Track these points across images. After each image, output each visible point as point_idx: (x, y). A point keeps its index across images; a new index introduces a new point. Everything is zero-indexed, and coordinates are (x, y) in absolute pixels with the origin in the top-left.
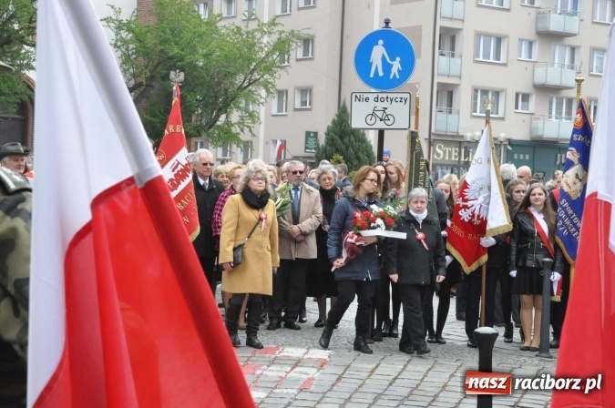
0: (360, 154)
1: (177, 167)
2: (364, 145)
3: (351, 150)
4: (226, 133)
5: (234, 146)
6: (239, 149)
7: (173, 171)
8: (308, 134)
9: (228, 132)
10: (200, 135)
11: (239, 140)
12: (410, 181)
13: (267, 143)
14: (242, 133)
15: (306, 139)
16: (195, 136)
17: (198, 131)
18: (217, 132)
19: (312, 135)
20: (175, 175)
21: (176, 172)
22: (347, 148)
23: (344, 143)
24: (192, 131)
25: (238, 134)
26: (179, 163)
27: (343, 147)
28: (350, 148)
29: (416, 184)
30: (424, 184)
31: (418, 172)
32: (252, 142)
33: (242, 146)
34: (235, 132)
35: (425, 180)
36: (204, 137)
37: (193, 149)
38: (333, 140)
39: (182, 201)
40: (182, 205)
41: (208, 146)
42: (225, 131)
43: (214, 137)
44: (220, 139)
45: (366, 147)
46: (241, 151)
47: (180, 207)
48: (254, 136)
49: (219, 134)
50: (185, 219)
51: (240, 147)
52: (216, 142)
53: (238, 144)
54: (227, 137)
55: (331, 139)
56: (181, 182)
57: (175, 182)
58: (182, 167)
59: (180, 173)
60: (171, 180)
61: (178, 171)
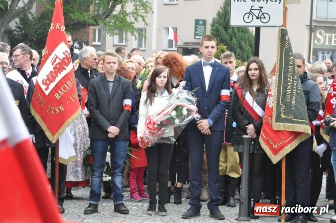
0: (243, 44)
1: (55, 61)
2: (246, 35)
3: (234, 40)
4: (122, 22)
5: (129, 34)
6: (134, 37)
8: (197, 22)
9: (123, 21)
10: (97, 24)
11: (134, 28)
12: (280, 74)
13: (159, 30)
14: (136, 22)
15: (196, 27)
16: (93, 25)
17: (95, 20)
18: (112, 21)
19: (201, 22)
20: (54, 68)
22: (231, 38)
23: (228, 34)
24: (90, 20)
25: (133, 23)
26: (57, 57)
27: (228, 37)
28: (234, 38)
29: (286, 77)
30: (293, 77)
31: (288, 66)
32: (145, 30)
33: (136, 34)
34: (130, 21)
35: (294, 73)
36: (101, 25)
37: (91, 37)
38: (218, 31)
39: (59, 92)
40: (59, 95)
41: (105, 34)
42: (120, 20)
43: (111, 25)
44: (116, 27)
45: (248, 37)
46: (136, 38)
47: (57, 97)
48: (147, 24)
49: (115, 22)
50: (61, 108)
51: (134, 35)
52: (112, 30)
53: (133, 32)
54: (122, 26)
55: (216, 30)
56: (58, 74)
57: (54, 74)
58: (60, 61)
59: (58, 66)
60: (51, 72)
61: (56, 65)
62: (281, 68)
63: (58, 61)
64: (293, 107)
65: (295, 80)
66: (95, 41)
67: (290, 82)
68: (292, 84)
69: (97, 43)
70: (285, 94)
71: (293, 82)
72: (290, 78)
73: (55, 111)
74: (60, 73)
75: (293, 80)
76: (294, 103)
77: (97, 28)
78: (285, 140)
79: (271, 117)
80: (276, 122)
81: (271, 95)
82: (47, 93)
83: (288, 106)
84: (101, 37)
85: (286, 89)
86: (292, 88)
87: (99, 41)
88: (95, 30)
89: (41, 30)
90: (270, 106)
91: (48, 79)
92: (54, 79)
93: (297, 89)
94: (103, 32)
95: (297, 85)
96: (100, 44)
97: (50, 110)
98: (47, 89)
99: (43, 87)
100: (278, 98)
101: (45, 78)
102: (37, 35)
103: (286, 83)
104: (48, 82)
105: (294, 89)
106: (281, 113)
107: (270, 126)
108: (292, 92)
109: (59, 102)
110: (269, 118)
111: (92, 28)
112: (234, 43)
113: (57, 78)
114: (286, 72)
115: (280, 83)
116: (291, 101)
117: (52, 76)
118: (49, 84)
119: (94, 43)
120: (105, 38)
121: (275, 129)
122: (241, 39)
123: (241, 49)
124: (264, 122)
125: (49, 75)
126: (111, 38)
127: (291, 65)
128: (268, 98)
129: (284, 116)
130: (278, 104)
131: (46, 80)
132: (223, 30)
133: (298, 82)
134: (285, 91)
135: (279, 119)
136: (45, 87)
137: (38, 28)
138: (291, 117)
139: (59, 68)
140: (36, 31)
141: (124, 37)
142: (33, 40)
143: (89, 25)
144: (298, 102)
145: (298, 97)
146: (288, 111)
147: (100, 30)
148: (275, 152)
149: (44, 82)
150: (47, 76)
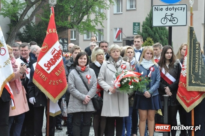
0: (163, 37)
1: (54, 52)
2: (164, 31)
3: (157, 34)
4: (88, 26)
5: (93, 33)
7: (52, 54)
8: (134, 24)
10: (73, 28)
11: (95, 29)
12: (190, 55)
13: (111, 30)
15: (134, 27)
16: (70, 28)
17: (72, 25)
18: (82, 25)
19: (137, 24)
20: (53, 56)
22: (155, 33)
23: (153, 31)
24: (69, 26)
25: (95, 26)
26: (55, 50)
27: (153, 33)
29: (194, 57)
30: (199, 57)
31: (195, 50)
33: (97, 33)
34: (93, 25)
35: (199, 55)
36: (75, 28)
37: (69, 35)
38: (146, 29)
39: (58, 71)
40: (58, 73)
42: (87, 25)
43: (81, 28)
44: (84, 29)
45: (166, 32)
48: (103, 27)
49: (84, 26)
50: (60, 81)
52: (82, 31)
53: (95, 32)
54: (88, 28)
55: (145, 29)
56: (57, 60)
57: (54, 60)
58: (57, 52)
59: (56, 55)
60: (51, 59)
61: (55, 54)
62: (191, 51)
63: (56, 52)
64: (200, 76)
66: (72, 38)
67: (197, 60)
68: (199, 62)
69: (73, 39)
70: (194, 68)
71: (199, 60)
72: (197, 58)
73: (56, 83)
74: (58, 60)
76: (200, 73)
77: (73, 30)
78: (194, 97)
79: (185, 83)
80: (189, 86)
81: (184, 69)
83: (196, 75)
84: (76, 35)
85: (195, 65)
86: (199, 64)
87: (75, 38)
89: (39, 33)
90: (184, 76)
91: (49, 63)
92: (54, 63)
93: (202, 65)
94: (77, 32)
95: (202, 62)
96: (75, 39)
97: (52, 83)
98: (48, 70)
99: (45, 69)
100: (190, 70)
101: (47, 63)
102: (37, 36)
103: (194, 61)
104: (49, 65)
106: (192, 80)
107: (184, 88)
108: (199, 66)
109: (59, 77)
110: (184, 83)
111: (70, 30)
112: (157, 36)
113: (56, 62)
114: (195, 54)
115: (190, 61)
116: (198, 72)
117: (52, 62)
118: (51, 67)
119: (71, 39)
120: (78, 36)
121: (188, 91)
122: (161, 34)
123: (162, 40)
125: (50, 61)
126: (82, 36)
127: (197, 50)
128: (182, 71)
129: (194, 82)
130: (190, 74)
132: (150, 29)
135: (191, 84)
136: (47, 68)
137: (37, 32)
138: (199, 82)
140: (36, 34)
141: (90, 35)
142: (34, 39)
143: (68, 29)
144: (203, 73)
145: (203, 69)
146: (197, 79)
147: (75, 31)
148: (188, 105)
149: (46, 65)
150: (48, 61)
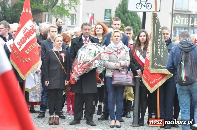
0: (134, 23)
1: (25, 31)
2: (136, 18)
3: (129, 20)
5: (66, 17)
6: (69, 19)
7: (24, 33)
8: (106, 10)
9: (63, 9)
10: (47, 11)
11: (69, 13)
12: (153, 39)
13: (84, 15)
15: (105, 13)
16: (45, 11)
17: (46, 9)
18: (56, 9)
19: (108, 11)
20: (25, 35)
21: (25, 34)
22: (127, 19)
23: (125, 17)
24: (43, 9)
25: (69, 10)
26: (26, 29)
27: (125, 19)
28: (128, 19)
29: (157, 42)
30: (161, 41)
31: (158, 35)
32: (76, 15)
33: (70, 17)
34: (66, 10)
35: (161, 39)
36: (49, 12)
37: (44, 18)
38: (119, 15)
39: (28, 49)
40: (28, 51)
41: (52, 17)
42: (61, 9)
43: (55, 12)
44: (58, 13)
45: (137, 19)
46: (70, 19)
47: (27, 52)
48: (77, 11)
49: (58, 10)
50: (29, 59)
51: (69, 17)
52: (56, 14)
53: (68, 16)
54: (62, 12)
55: (118, 14)
56: (27, 39)
57: (25, 39)
58: (28, 31)
59: (27, 34)
60: (23, 38)
61: (26, 33)
62: (154, 36)
63: (27, 31)
64: (161, 59)
65: (163, 43)
66: (46, 21)
67: (159, 44)
68: (161, 46)
70: (156, 52)
71: (161, 44)
72: (159, 42)
73: (25, 61)
74: (29, 38)
75: (161, 43)
76: (162, 57)
77: (47, 14)
78: (157, 79)
80: (152, 68)
81: (148, 52)
82: (20, 50)
83: (159, 58)
84: (50, 19)
85: (157, 49)
86: (161, 48)
88: (46, 15)
89: (14, 15)
90: (148, 59)
91: (21, 42)
92: (25, 42)
93: (164, 48)
94: (50, 16)
95: (164, 46)
97: (22, 60)
98: (20, 48)
99: (18, 46)
100: (153, 54)
101: (19, 41)
102: (12, 17)
103: (157, 45)
104: (21, 43)
105: (162, 48)
106: (154, 63)
107: (148, 70)
108: (161, 50)
109: (28, 56)
110: (148, 66)
111: (44, 13)
112: (129, 22)
113: (27, 41)
114: (157, 38)
115: (153, 45)
116: (160, 56)
117: (24, 40)
118: (22, 45)
120: (52, 20)
121: (151, 72)
122: (133, 20)
123: (133, 26)
124: (144, 69)
125: (22, 39)
127: (160, 34)
128: (147, 54)
129: (156, 65)
130: (153, 58)
131: (20, 42)
132: (122, 15)
133: (164, 44)
134: (157, 50)
135: (153, 67)
136: (19, 46)
137: (13, 13)
138: (160, 65)
139: (28, 35)
140: (11, 15)
142: (9, 20)
143: (42, 12)
144: (165, 56)
145: (164, 53)
146: (159, 62)
147: (49, 15)
148: (152, 86)
149: (19, 43)
150: (20, 40)
